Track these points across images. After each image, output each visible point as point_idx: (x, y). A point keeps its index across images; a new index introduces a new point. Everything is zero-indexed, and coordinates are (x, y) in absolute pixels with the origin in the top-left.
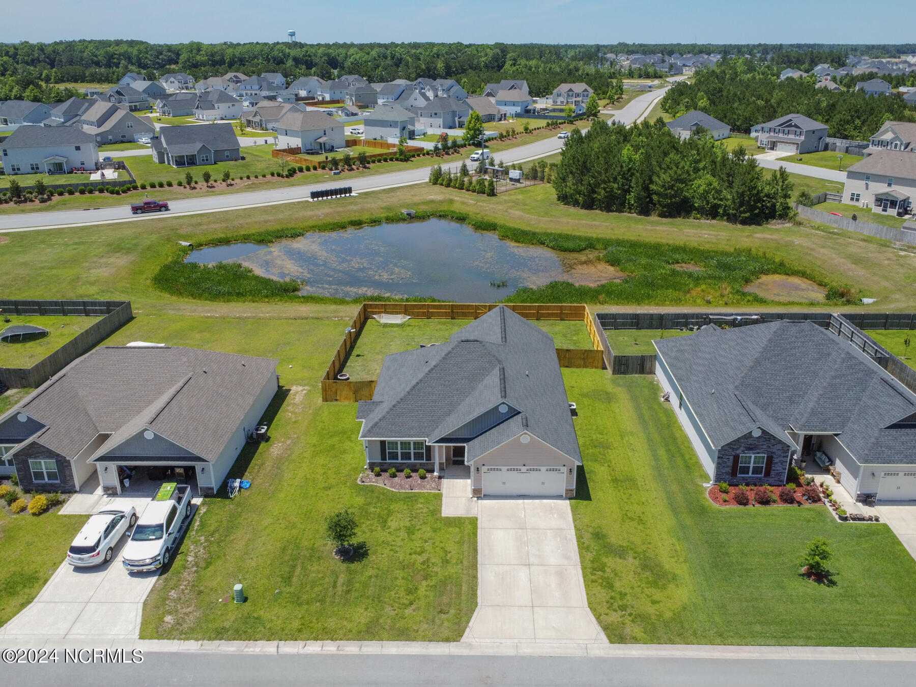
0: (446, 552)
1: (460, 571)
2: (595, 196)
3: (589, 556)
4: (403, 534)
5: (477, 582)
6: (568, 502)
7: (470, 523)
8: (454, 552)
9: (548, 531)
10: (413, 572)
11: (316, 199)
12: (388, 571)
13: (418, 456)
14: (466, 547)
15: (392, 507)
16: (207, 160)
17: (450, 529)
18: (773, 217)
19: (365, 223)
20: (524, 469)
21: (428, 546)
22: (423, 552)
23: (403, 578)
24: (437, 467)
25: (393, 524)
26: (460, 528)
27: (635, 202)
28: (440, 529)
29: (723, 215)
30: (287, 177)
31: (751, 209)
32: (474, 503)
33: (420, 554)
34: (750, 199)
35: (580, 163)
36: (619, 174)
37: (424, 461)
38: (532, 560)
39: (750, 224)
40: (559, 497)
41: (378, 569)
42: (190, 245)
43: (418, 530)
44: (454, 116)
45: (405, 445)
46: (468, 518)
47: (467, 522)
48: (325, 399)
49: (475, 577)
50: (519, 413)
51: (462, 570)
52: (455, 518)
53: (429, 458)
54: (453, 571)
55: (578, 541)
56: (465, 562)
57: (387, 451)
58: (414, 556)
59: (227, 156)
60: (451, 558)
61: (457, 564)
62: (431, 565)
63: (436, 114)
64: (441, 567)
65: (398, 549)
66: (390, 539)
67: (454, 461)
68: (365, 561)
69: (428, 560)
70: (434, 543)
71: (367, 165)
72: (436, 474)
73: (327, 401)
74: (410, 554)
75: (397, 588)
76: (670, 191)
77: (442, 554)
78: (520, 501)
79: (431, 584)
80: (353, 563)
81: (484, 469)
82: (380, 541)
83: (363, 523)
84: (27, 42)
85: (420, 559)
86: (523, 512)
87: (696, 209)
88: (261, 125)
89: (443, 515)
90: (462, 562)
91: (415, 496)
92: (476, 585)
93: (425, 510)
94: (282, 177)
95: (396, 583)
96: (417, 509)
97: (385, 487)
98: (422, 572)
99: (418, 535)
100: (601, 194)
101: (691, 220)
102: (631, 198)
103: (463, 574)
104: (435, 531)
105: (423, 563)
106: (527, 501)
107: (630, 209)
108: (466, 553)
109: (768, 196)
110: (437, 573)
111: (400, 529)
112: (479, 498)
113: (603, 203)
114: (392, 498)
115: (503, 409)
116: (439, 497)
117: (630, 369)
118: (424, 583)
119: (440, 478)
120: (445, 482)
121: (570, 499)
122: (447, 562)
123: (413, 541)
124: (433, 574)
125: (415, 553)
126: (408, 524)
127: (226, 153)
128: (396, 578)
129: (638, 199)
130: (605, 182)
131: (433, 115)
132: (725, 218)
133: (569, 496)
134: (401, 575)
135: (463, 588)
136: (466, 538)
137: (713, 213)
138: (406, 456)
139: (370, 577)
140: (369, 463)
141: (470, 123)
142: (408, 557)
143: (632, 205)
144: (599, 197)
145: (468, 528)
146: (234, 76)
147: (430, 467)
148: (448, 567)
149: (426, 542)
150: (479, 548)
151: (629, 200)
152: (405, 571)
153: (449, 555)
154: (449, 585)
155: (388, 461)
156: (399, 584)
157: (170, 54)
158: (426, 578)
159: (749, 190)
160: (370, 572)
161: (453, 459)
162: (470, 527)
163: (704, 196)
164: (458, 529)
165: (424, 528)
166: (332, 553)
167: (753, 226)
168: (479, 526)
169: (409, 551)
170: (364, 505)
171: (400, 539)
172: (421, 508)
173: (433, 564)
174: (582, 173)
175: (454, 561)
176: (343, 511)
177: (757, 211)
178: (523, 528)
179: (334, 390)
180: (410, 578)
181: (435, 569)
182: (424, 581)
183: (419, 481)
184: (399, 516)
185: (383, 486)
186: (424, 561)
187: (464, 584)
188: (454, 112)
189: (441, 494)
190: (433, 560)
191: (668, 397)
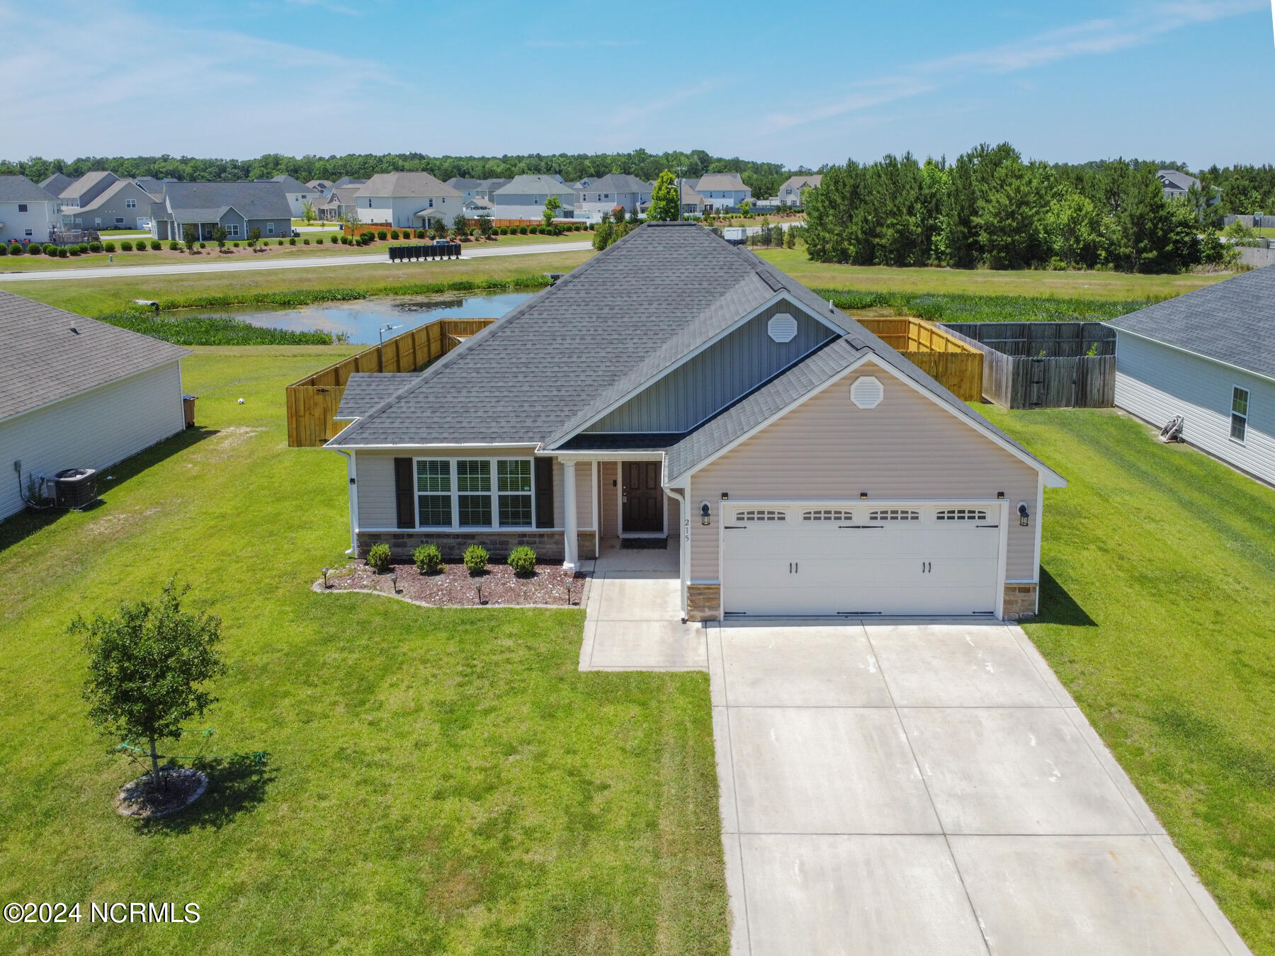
0: (587, 788)
1: (646, 861)
2: (877, 240)
3: (1184, 798)
4: (426, 727)
5: (723, 911)
6: (1017, 629)
7: (683, 691)
8: (618, 787)
9: (982, 714)
10: (437, 867)
11: (398, 261)
12: (323, 863)
13: (514, 511)
14: (668, 767)
15: (405, 648)
16: (236, 233)
17: (609, 710)
18: (1197, 261)
19: (479, 288)
20: (861, 510)
21: (516, 768)
22: (490, 788)
23: (382, 897)
24: (571, 546)
25: (393, 697)
26: (643, 704)
27: (947, 248)
28: (569, 709)
29: (1107, 261)
30: (359, 244)
31: (1159, 243)
32: (693, 634)
33: (476, 796)
34: (1155, 226)
35: (848, 188)
36: (917, 199)
37: (533, 529)
38: (950, 814)
39: (1158, 272)
40: (986, 617)
41: (283, 855)
42: (153, 304)
43: (487, 712)
44: (635, 201)
45: (473, 469)
46: (673, 676)
47: (671, 687)
48: (296, 440)
49: (716, 887)
50: (839, 337)
51: (657, 856)
52: (625, 677)
53: (546, 518)
54: (610, 860)
55: (1112, 746)
56: (666, 825)
57: (417, 494)
58: (450, 805)
59: (271, 231)
60: (607, 809)
61: (632, 832)
62: (518, 836)
63: (606, 196)
64: (561, 844)
65: (392, 778)
66: (369, 742)
67: (625, 540)
68: (240, 824)
69: (509, 817)
70: (540, 756)
71: (493, 237)
72: (568, 565)
73: (299, 444)
74: (439, 796)
75: (344, 942)
76: (1009, 221)
77: (568, 791)
78: (853, 631)
79: (507, 923)
80: (185, 830)
81: (726, 511)
82: (330, 752)
83: (286, 694)
84: (41, 159)
85: (478, 813)
86: (871, 660)
87: (1057, 254)
88: (339, 215)
89: (584, 666)
90: (652, 825)
91: (491, 617)
92: (722, 924)
93: (522, 653)
94: (350, 243)
95: (342, 917)
96: (493, 652)
97: (399, 597)
98: (474, 870)
99: (481, 729)
100: (888, 235)
101: (1050, 272)
102: (940, 241)
103: (660, 875)
104: (549, 714)
105: (485, 831)
106: (877, 631)
107: (939, 259)
108: (671, 791)
109: (1184, 224)
110: (542, 869)
111: (418, 710)
112: (707, 622)
113: (891, 252)
114: (409, 624)
115: (783, 330)
116: (575, 622)
117: (1053, 391)
118: (478, 917)
119: (579, 575)
120: (596, 588)
121: (1020, 621)
122: (591, 823)
123: (457, 747)
124: (524, 876)
125: (458, 792)
126: (450, 695)
127: (270, 226)
128: (353, 895)
129: (952, 242)
130: (893, 214)
131: (602, 197)
132: (1111, 265)
133: (1017, 610)
134: (380, 881)
135: (661, 937)
136: (670, 736)
137: (1087, 257)
138: (475, 511)
139: (238, 890)
140: (360, 535)
141: (660, 189)
142: (428, 805)
143: (943, 253)
144: (884, 241)
145: (676, 709)
146: (319, 185)
147: (550, 548)
148: (594, 844)
149: (511, 751)
150: (724, 772)
151: (936, 246)
152: (404, 862)
153: (599, 799)
154: (594, 926)
155: (418, 529)
156: (357, 924)
157: (236, 171)
158: (487, 894)
159: (1152, 211)
160: (246, 869)
161: (622, 536)
162: (681, 701)
163: (1070, 230)
164: (635, 710)
165: (510, 705)
166: (112, 796)
167: (1164, 276)
168: (716, 697)
169: (434, 785)
170: (309, 643)
171: (408, 743)
172: (509, 650)
173: (528, 832)
174: (853, 206)
175: (621, 822)
176: (156, 599)
177: (1169, 248)
178: (883, 702)
179: (318, 412)
180: (415, 894)
181: (537, 855)
182: (480, 909)
183: (513, 582)
184: (425, 672)
185: (393, 595)
186: (492, 824)
187: (663, 921)
188: (634, 195)
189: (583, 615)
190: (531, 819)
191: (1179, 431)
